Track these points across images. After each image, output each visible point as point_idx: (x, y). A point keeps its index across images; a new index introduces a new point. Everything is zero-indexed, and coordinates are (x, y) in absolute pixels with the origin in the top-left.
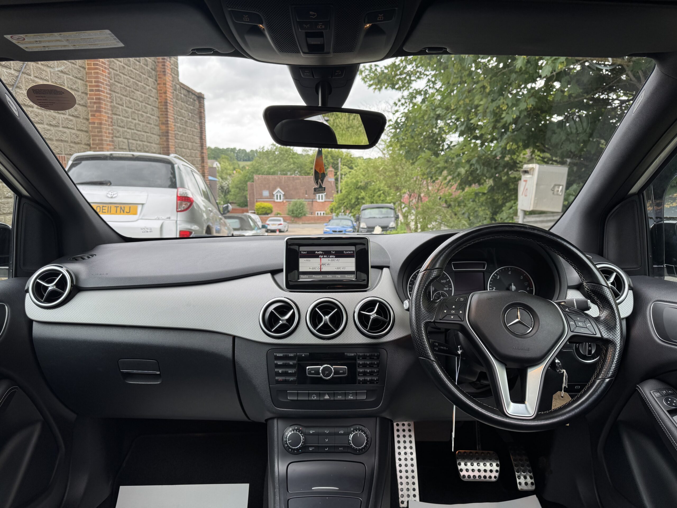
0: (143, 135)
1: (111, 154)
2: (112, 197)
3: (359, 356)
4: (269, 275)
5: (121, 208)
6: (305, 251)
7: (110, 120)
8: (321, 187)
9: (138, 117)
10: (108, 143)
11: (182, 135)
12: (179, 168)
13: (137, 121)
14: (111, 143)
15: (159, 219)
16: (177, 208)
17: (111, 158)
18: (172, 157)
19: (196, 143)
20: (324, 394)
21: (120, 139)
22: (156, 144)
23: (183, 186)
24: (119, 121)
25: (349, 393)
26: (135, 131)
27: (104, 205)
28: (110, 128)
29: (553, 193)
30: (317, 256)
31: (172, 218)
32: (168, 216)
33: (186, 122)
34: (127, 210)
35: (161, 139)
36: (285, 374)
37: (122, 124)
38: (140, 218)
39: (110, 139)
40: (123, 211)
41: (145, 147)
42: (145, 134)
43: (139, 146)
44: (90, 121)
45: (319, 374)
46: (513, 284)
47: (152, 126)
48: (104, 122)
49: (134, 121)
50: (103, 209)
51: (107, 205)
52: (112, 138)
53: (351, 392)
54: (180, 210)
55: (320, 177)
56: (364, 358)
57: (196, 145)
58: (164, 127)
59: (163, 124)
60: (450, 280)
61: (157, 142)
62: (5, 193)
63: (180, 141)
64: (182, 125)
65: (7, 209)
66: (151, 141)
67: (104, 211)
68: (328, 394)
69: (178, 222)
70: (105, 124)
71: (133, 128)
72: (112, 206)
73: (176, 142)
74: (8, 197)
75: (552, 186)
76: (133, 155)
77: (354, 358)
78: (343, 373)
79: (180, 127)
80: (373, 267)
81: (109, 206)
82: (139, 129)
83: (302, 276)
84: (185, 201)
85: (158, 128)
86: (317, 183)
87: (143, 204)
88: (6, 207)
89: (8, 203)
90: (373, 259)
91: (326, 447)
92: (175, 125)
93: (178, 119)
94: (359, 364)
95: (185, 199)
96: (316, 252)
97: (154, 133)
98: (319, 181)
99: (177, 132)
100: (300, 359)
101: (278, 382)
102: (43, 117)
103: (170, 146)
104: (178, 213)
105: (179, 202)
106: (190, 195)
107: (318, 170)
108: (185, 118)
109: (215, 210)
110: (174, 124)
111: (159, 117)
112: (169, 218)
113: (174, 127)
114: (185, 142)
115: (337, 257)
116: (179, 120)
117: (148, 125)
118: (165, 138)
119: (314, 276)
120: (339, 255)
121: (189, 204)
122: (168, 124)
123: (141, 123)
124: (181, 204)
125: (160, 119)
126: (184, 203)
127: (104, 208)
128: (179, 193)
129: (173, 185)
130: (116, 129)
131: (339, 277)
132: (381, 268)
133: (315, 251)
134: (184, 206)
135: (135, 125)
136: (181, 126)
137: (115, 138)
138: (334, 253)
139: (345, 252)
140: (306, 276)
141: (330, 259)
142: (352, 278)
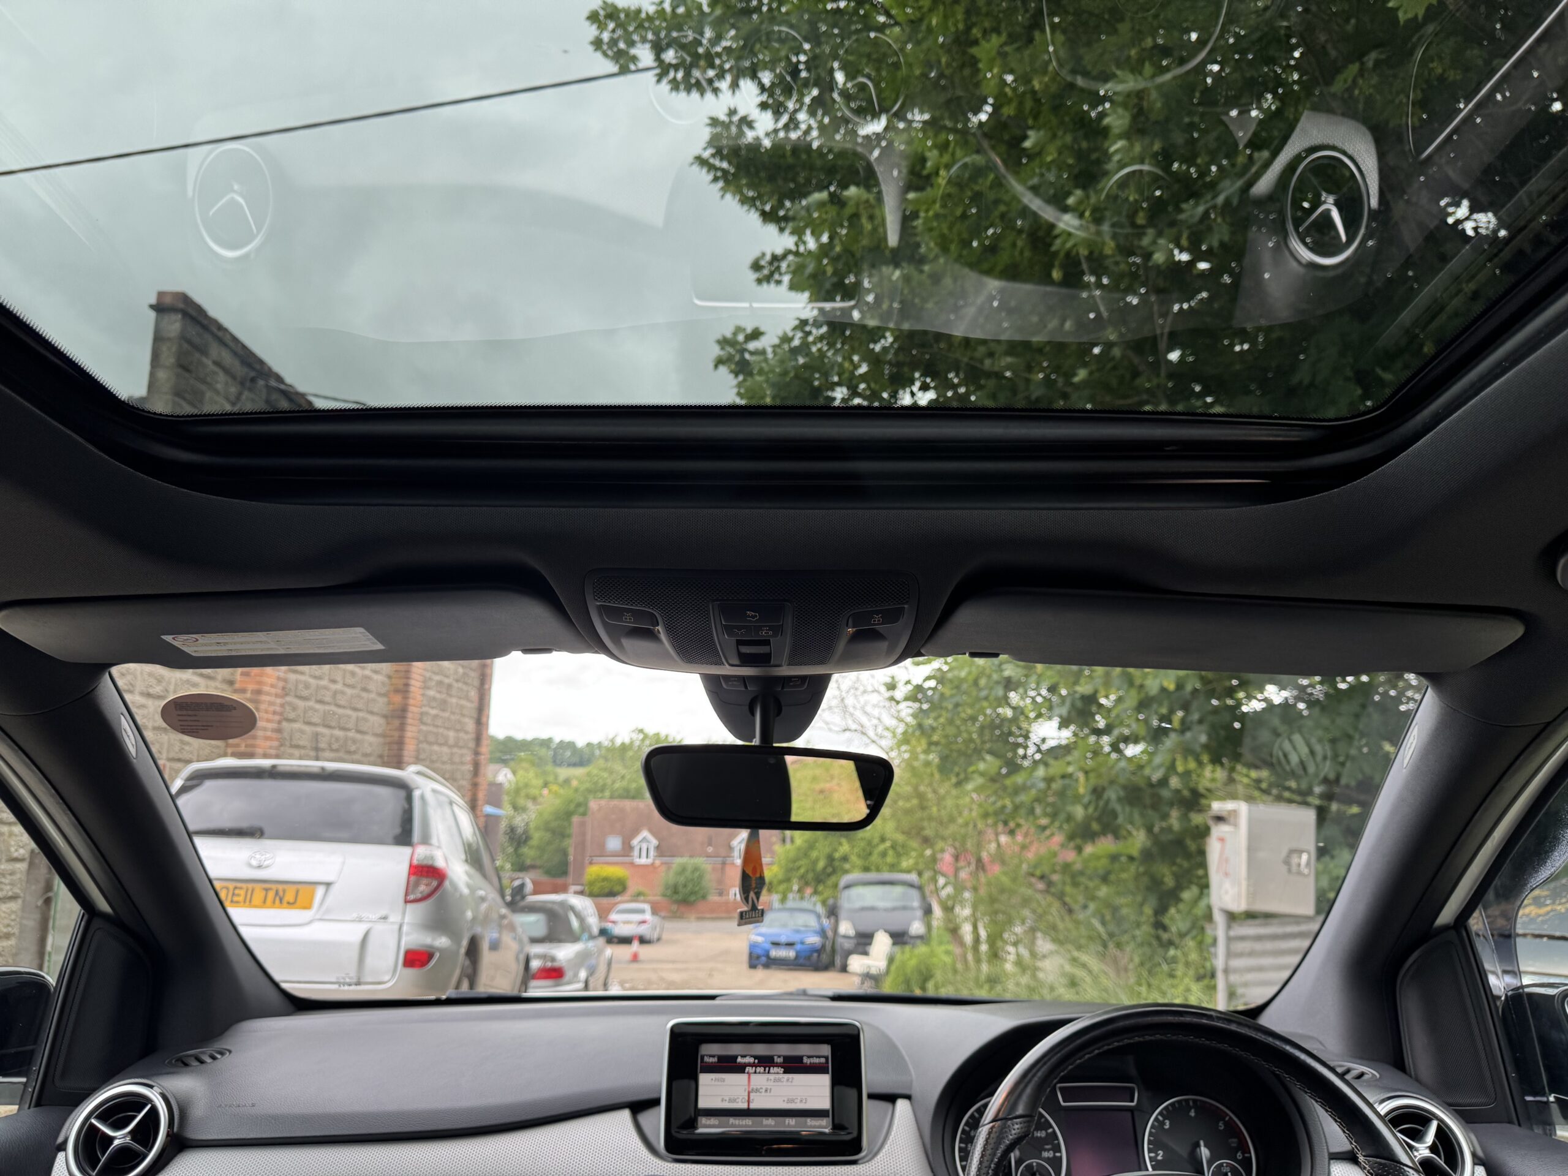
0: (349, 717)
1: (274, 767)
2: (260, 867)
4: (626, 1114)
5: (277, 893)
6: (713, 1056)
7: (281, 684)
8: (754, 908)
9: (344, 678)
10: (269, 734)
11: (436, 716)
12: (422, 798)
13: (339, 687)
14: (274, 735)
15: (360, 920)
16: (406, 894)
17: (273, 774)
18: (409, 773)
19: (467, 733)
21: (296, 726)
22: (376, 735)
23: (426, 840)
24: (301, 686)
26: (333, 708)
27: (239, 885)
28: (279, 701)
29: (1290, 871)
30: (741, 1069)
31: (392, 919)
32: (383, 913)
33: (450, 686)
34: (289, 897)
35: (388, 723)
37: (305, 693)
38: (318, 917)
39: (275, 726)
40: (281, 900)
41: (349, 743)
42: (354, 714)
43: (337, 739)
44: (237, 686)
46: (1202, 1143)
47: (373, 696)
48: (266, 689)
49: (334, 687)
50: (233, 894)
51: (244, 885)
52: (279, 722)
54: (412, 897)
55: (754, 885)
57: (466, 737)
58: (398, 699)
59: (397, 691)
60: (1054, 1132)
61: (379, 731)
62: (13, 849)
63: (431, 728)
64: (440, 692)
65: (8, 887)
66: (365, 729)
67: (235, 899)
69: (405, 928)
70: (268, 694)
71: (328, 699)
72: (258, 886)
73: (420, 731)
74: (16, 860)
75: (1284, 853)
76: (323, 769)
79: (434, 699)
80: (871, 1096)
81: (250, 886)
82: (342, 703)
83: (703, 1120)
84: (427, 876)
85: (385, 700)
86: (746, 899)
87: (328, 885)
88: (7, 881)
89: (12, 873)
90: (872, 1076)
92: (423, 695)
93: (430, 679)
95: (427, 872)
96: (739, 1060)
97: (375, 710)
98: (752, 895)
99: (425, 709)
102: (136, 678)
103: (407, 740)
104: (409, 906)
105: (413, 878)
106: (440, 863)
107: (749, 872)
108: (447, 677)
109: (493, 895)
110: (421, 692)
111: (389, 677)
112: (385, 918)
113: (419, 698)
114: (441, 730)
115: (787, 1071)
116: (433, 683)
117: (364, 695)
118: (397, 722)
119: (732, 1120)
120: (793, 1066)
121: (435, 883)
122: (407, 691)
123: (349, 691)
124: (417, 884)
125: (394, 681)
126: (425, 881)
127: (237, 892)
128: (416, 857)
129: (404, 837)
130: (290, 704)
131: (790, 1124)
132: (891, 1098)
133: (736, 1057)
134: (423, 888)
135: (335, 693)
136: (438, 696)
137: (285, 724)
138: (780, 1060)
139: (805, 1060)
140: (713, 1121)
141: (772, 1077)
142: (823, 1126)
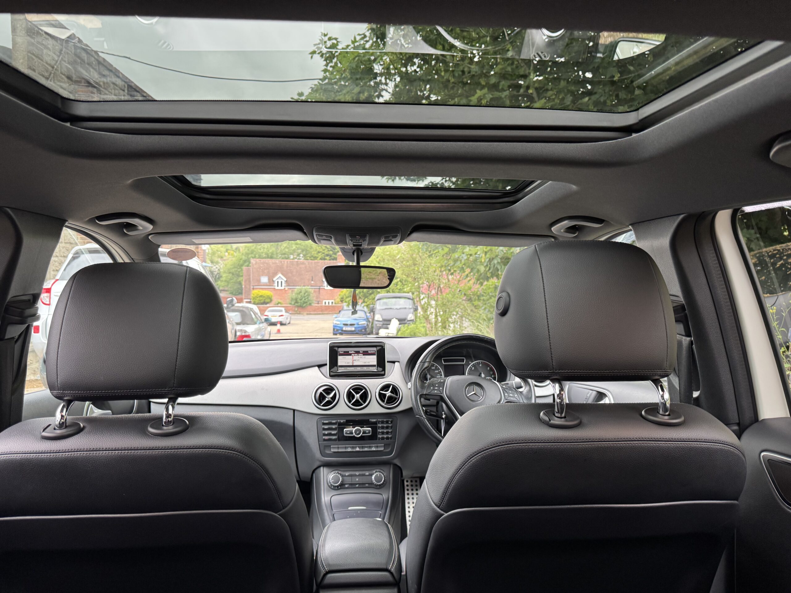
3: (379, 421)
4: (317, 368)
6: (342, 351)
20: (356, 447)
25: (372, 447)
30: (350, 355)
36: (330, 434)
45: (352, 433)
46: (482, 373)
53: (374, 445)
55: (355, 304)
56: (382, 422)
60: (441, 371)
68: (359, 447)
77: (375, 423)
78: (369, 433)
80: (388, 362)
83: (340, 368)
86: (353, 308)
90: (388, 356)
91: (357, 484)
94: (379, 427)
96: (350, 352)
100: (340, 424)
101: (325, 440)
107: (354, 300)
115: (364, 355)
119: (348, 368)
120: (366, 353)
131: (365, 369)
132: (394, 362)
138: (362, 352)
139: (369, 352)
140: (343, 368)
141: (359, 356)
142: (374, 369)
